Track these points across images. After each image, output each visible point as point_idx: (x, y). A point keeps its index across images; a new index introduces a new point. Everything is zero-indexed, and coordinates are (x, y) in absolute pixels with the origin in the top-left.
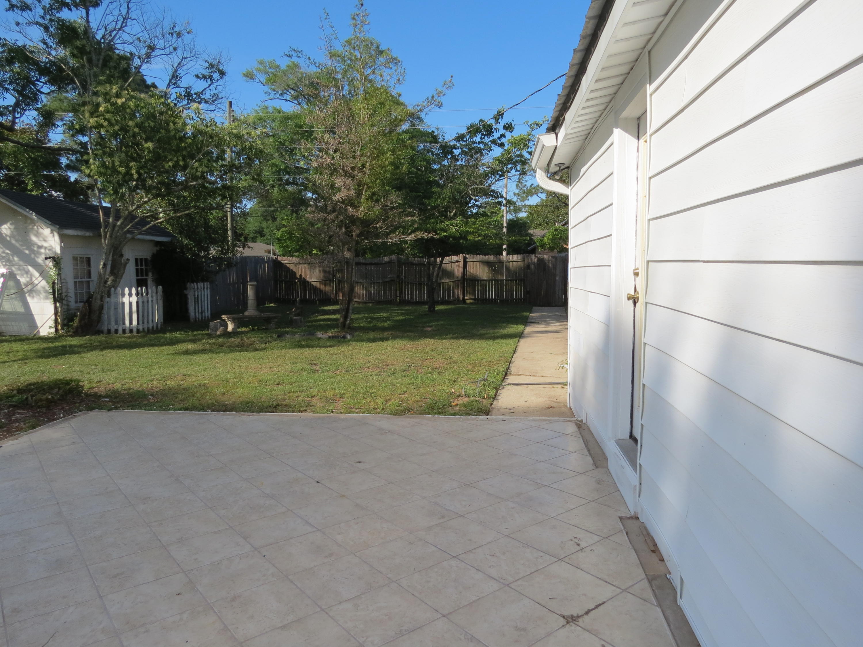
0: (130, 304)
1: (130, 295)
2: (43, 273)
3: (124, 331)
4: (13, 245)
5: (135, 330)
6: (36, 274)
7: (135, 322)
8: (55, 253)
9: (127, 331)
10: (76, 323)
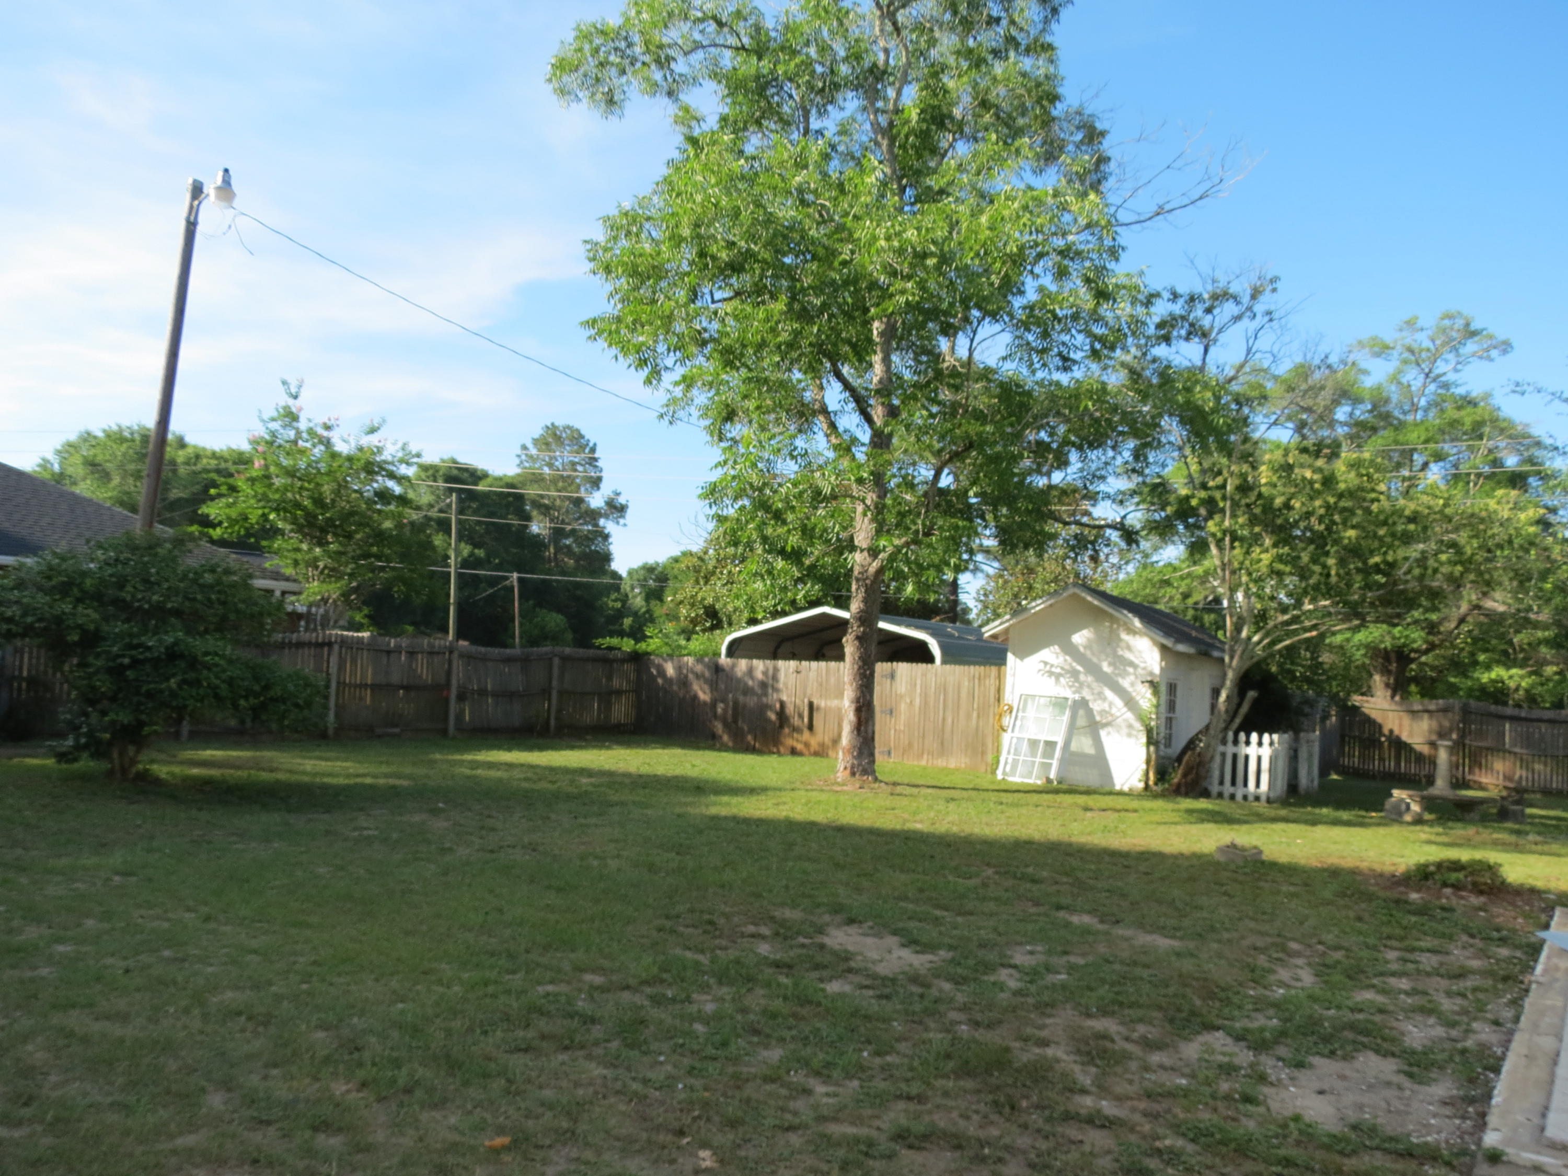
0: (1259, 759)
1: (1260, 744)
2: (1130, 702)
3: (1245, 798)
4: (1090, 661)
5: (1263, 798)
6: (1119, 703)
7: (1264, 786)
8: (1151, 674)
9: (1251, 798)
10: (1176, 778)
